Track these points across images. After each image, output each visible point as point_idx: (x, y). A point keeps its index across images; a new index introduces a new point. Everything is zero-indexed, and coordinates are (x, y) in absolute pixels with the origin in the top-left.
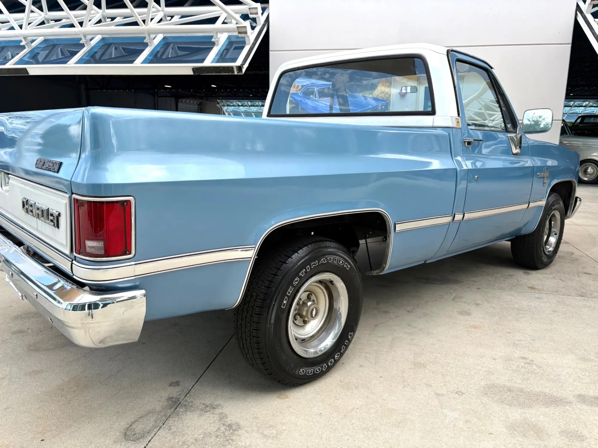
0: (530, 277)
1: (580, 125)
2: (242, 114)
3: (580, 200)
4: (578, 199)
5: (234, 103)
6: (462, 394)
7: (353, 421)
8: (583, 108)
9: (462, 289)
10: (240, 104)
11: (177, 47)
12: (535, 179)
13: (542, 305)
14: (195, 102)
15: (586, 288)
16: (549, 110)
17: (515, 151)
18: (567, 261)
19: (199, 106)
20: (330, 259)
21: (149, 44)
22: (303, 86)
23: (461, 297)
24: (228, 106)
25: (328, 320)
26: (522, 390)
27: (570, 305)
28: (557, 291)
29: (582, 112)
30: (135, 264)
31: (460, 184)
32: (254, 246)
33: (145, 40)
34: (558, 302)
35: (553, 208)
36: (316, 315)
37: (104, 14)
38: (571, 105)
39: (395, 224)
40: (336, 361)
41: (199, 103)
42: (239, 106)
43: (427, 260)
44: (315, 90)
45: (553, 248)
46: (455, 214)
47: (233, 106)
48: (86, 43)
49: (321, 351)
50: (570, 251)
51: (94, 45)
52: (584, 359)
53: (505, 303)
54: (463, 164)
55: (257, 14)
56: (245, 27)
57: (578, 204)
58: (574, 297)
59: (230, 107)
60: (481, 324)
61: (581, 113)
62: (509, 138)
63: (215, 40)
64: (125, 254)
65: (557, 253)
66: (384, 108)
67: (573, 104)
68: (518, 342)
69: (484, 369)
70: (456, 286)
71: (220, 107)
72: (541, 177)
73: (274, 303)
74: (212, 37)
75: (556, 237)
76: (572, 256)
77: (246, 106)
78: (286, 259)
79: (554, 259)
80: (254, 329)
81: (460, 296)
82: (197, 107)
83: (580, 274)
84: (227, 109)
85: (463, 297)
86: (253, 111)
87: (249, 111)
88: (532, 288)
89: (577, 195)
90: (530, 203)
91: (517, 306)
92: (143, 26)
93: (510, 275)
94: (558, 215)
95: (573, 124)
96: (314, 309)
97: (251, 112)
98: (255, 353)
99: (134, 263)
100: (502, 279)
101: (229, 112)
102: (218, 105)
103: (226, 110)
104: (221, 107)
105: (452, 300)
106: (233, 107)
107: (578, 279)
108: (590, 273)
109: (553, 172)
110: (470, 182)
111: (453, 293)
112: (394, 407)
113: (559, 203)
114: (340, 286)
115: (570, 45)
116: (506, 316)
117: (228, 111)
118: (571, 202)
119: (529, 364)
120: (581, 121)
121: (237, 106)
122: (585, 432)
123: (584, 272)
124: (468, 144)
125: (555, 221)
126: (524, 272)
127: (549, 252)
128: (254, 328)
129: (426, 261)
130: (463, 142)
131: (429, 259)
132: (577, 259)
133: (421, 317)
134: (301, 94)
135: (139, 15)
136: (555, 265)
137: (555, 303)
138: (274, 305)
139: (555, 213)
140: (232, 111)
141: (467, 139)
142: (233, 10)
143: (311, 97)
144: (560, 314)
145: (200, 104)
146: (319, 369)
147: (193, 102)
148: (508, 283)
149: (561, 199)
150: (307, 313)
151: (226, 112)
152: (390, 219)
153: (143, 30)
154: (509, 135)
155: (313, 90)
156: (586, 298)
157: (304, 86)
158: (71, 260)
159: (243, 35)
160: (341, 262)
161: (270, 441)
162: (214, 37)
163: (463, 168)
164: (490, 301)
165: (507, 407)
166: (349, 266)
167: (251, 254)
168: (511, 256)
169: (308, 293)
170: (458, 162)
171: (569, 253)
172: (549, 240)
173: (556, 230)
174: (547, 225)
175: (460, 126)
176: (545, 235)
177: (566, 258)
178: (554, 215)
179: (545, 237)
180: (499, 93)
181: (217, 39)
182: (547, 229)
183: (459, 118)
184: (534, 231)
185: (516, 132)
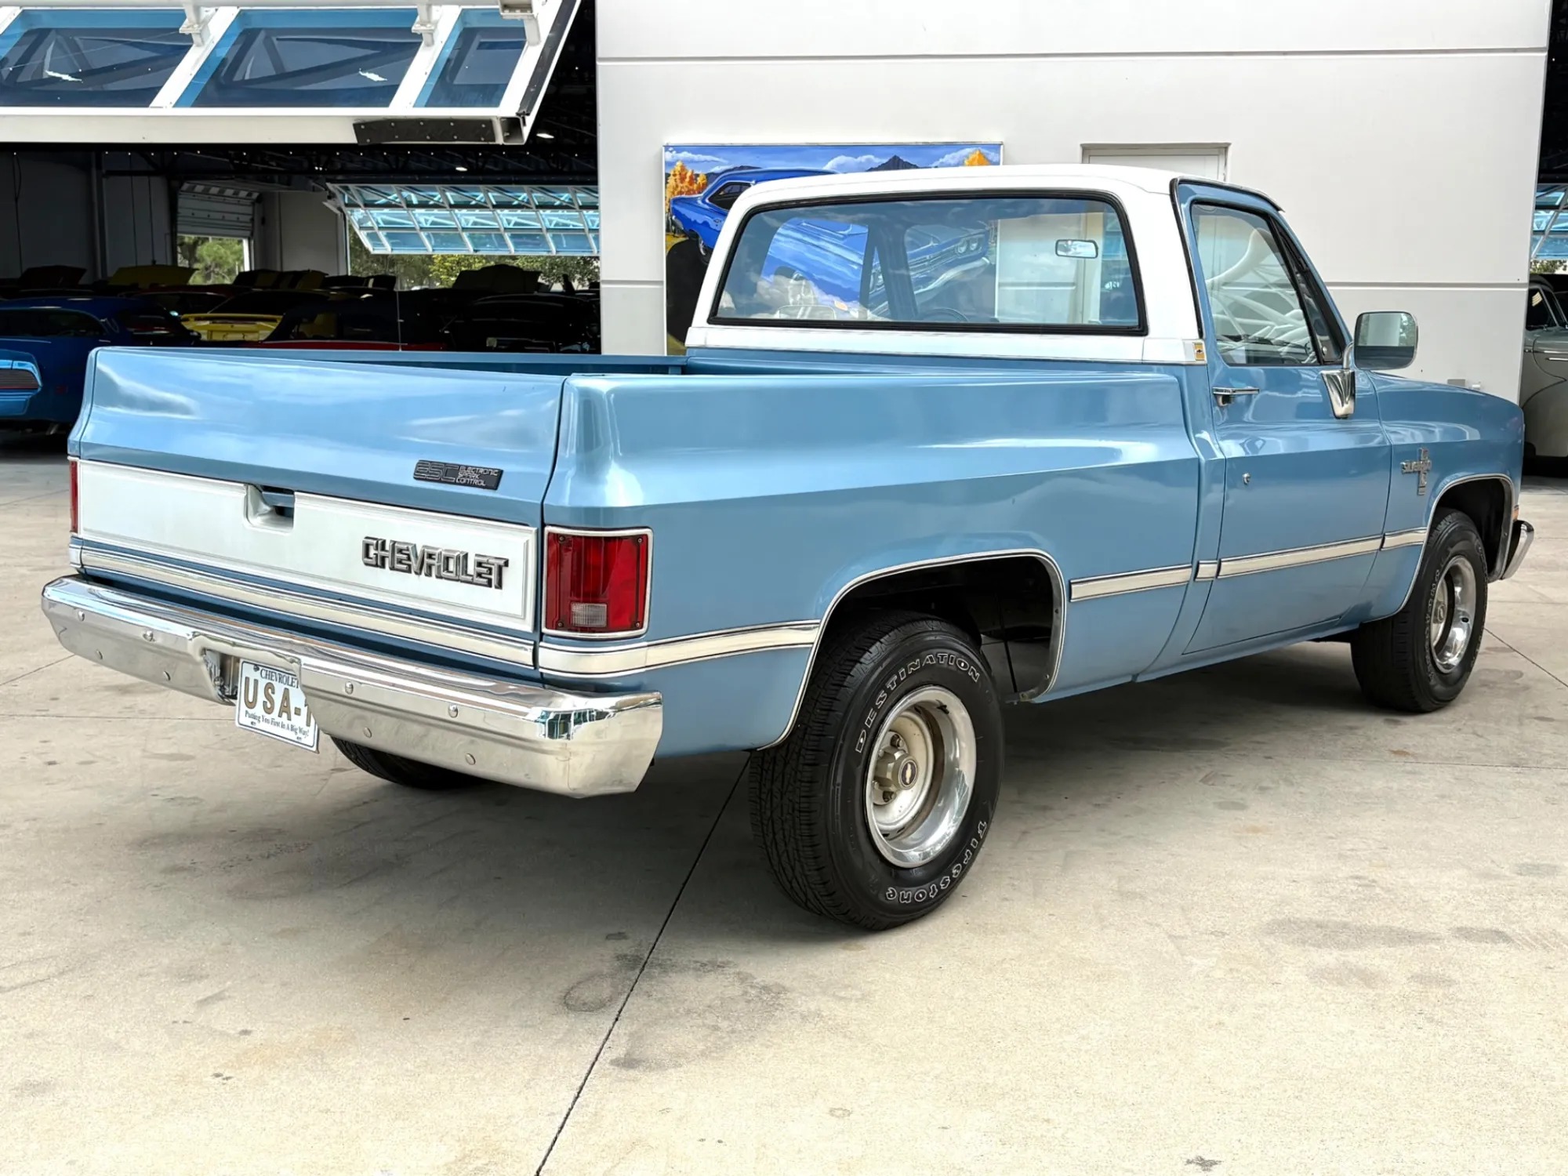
0: (1398, 729)
2: (423, 235)
3: (1530, 530)
4: (1524, 527)
5: (393, 197)
6: (1224, 934)
7: (1007, 976)
9: (1226, 759)
10: (415, 201)
12: (1396, 475)
13: (1419, 785)
14: (243, 194)
15: (1531, 749)
17: (1340, 410)
18: (1503, 692)
19: (257, 205)
20: (942, 656)
21: (197, 39)
22: (710, 176)
23: (1223, 775)
24: (369, 205)
25: (932, 795)
26: (1345, 926)
27: (1483, 784)
28: (1458, 758)
30: (649, 646)
31: (1209, 491)
32: (818, 621)
33: (184, 25)
34: (1457, 779)
35: (1452, 551)
36: (911, 779)
39: (1070, 585)
40: (955, 882)
41: (255, 195)
42: (410, 205)
43: (1138, 675)
45: (1459, 656)
46: (1198, 564)
47: (388, 205)
49: (926, 855)
50: (1514, 668)
52: (1487, 876)
53: (1330, 784)
54: (1215, 448)
57: (1522, 540)
58: (1496, 769)
59: (375, 212)
60: (1270, 824)
62: (1326, 379)
63: (423, 28)
64: (634, 628)
65: (1469, 671)
66: (977, 249)
68: (1349, 853)
69: (1272, 898)
70: (1211, 754)
71: (338, 212)
72: (1409, 473)
73: (841, 742)
75: (1466, 628)
76: (1517, 681)
77: (436, 206)
78: (859, 655)
79: (1463, 686)
80: (804, 797)
81: (1221, 773)
82: (249, 210)
83: (1527, 721)
84: (366, 218)
85: (1229, 776)
86: (464, 224)
87: (452, 224)
88: (1400, 753)
89: (1518, 515)
90: (1387, 538)
91: (1358, 789)
93: (1351, 728)
94: (1467, 570)
96: (909, 766)
97: (456, 229)
98: (803, 846)
99: (646, 644)
100: (1326, 736)
101: (372, 228)
102: (328, 204)
103: (360, 222)
104: (340, 209)
105: (1201, 781)
106: (386, 210)
107: (1516, 732)
108: (1550, 717)
109: (1443, 456)
110: (1233, 486)
111: (1205, 767)
112: (1087, 956)
113: (1468, 539)
114: (960, 716)
115: (1545, 54)
116: (1329, 809)
117: (369, 224)
118: (1502, 535)
119: (1366, 886)
121: (404, 205)
122: (1456, 975)
123: (1538, 715)
124: (1224, 402)
125: (1463, 585)
127: (1448, 666)
128: (803, 794)
129: (1135, 676)
130: (1212, 396)
131: (1144, 672)
132: (1526, 688)
134: (703, 201)
137: (1449, 782)
138: (842, 746)
139: (1459, 564)
140: (382, 225)
141: (1222, 391)
144: (1455, 802)
145: (259, 200)
146: (923, 893)
147: (236, 193)
148: (1344, 744)
149: (1474, 528)
150: (895, 772)
151: (361, 228)
152: (1060, 574)
154: (1325, 372)
156: (1526, 770)
157: (716, 175)
158: (532, 643)
159: (518, 14)
160: (963, 664)
161: (853, 1004)
162: (418, 19)
163: (1215, 456)
164: (1294, 781)
165: (1311, 948)
166: (977, 674)
167: (812, 637)
168: (1355, 682)
169: (893, 733)
170: (1204, 445)
171: (1510, 673)
172: (1450, 635)
173: (1467, 608)
174: (1440, 594)
175: (1205, 361)
176: (1436, 621)
177: (1498, 686)
178: (1456, 570)
179: (1434, 626)
180: (1298, 268)
181: (429, 25)
182: (1442, 607)
183: (1200, 341)
184: (1404, 608)
185: (1341, 363)
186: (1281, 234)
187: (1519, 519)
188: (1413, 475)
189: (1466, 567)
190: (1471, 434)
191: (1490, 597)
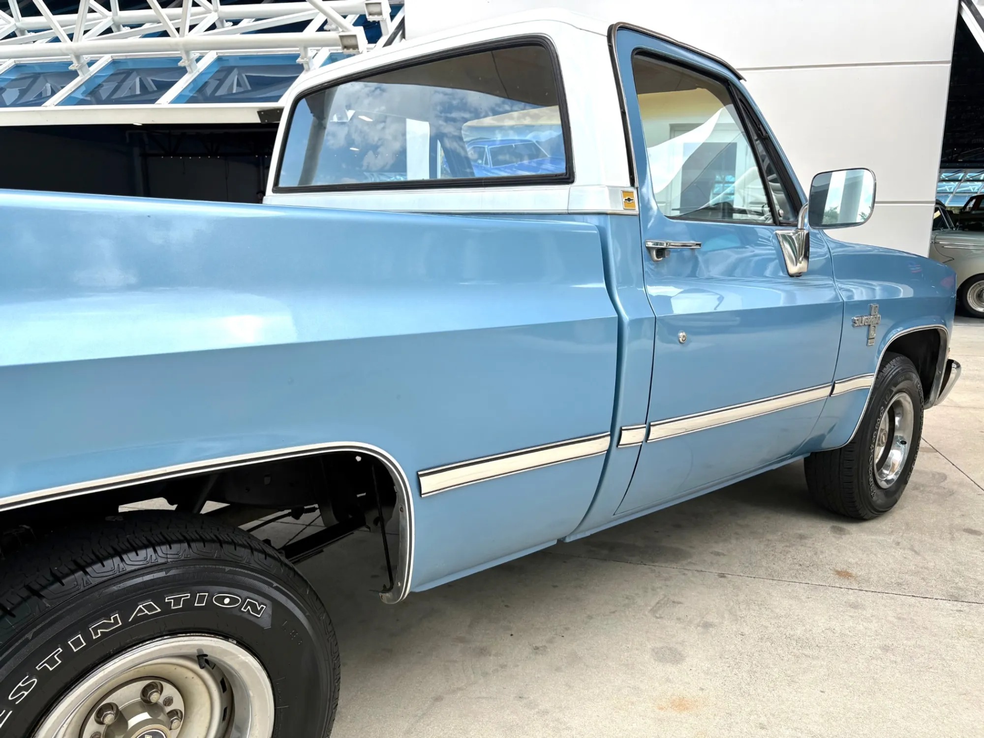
0: (845, 541)
1: (973, 212)
3: (958, 366)
4: (954, 365)
8: (980, 183)
9: (683, 577)
11: (246, 76)
12: (848, 328)
13: (861, 627)
15: (966, 573)
16: (868, 171)
17: (793, 269)
18: (932, 496)
20: (177, 599)
21: (188, 69)
23: (674, 602)
27: (926, 628)
28: (899, 584)
29: (978, 189)
33: (181, 62)
34: (899, 618)
35: (895, 390)
37: (116, 18)
38: (960, 179)
39: (417, 477)
43: (564, 537)
44: (486, 150)
45: (896, 474)
46: (620, 431)
48: (81, 68)
50: (938, 470)
51: (94, 73)
53: (773, 622)
55: (380, 14)
56: (355, 36)
57: (952, 376)
60: (700, 693)
61: (976, 193)
62: (781, 239)
63: (302, 60)
65: (906, 483)
67: (963, 177)
70: (671, 570)
72: (861, 326)
74: (297, 56)
75: (904, 449)
76: (942, 484)
79: (899, 496)
81: (672, 598)
83: (957, 534)
85: (680, 603)
88: (844, 574)
89: (950, 356)
90: (836, 386)
92: (175, 37)
94: (907, 402)
95: (961, 209)
100: (780, 546)
105: (652, 610)
107: (950, 548)
108: (977, 529)
111: (661, 588)
113: (910, 379)
115: (950, 65)
116: (767, 667)
118: (937, 373)
120: (974, 205)
123: (966, 527)
124: (658, 256)
125: (903, 415)
126: (833, 527)
127: (887, 481)
129: (561, 539)
130: (644, 249)
132: (952, 493)
133: (558, 669)
135: (171, 20)
136: (902, 508)
137: (890, 622)
139: (901, 399)
141: (656, 243)
142: (334, 9)
143: (479, 163)
144: (899, 659)
148: (793, 558)
149: (914, 369)
153: (177, 44)
154: (779, 232)
155: (482, 149)
160: (227, 600)
162: (300, 57)
164: (739, 613)
171: (937, 476)
172: (889, 456)
173: (904, 433)
174: (884, 424)
175: (636, 212)
176: (879, 445)
177: (928, 489)
178: (898, 404)
179: (877, 448)
180: (758, 135)
181: (305, 59)
182: (884, 434)
183: (631, 189)
184: (852, 440)
185: (796, 226)
186: (741, 100)
187: (950, 358)
188: (863, 327)
189: (907, 401)
190: (905, 292)
191: (925, 421)
